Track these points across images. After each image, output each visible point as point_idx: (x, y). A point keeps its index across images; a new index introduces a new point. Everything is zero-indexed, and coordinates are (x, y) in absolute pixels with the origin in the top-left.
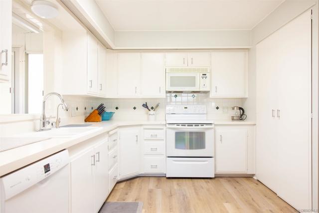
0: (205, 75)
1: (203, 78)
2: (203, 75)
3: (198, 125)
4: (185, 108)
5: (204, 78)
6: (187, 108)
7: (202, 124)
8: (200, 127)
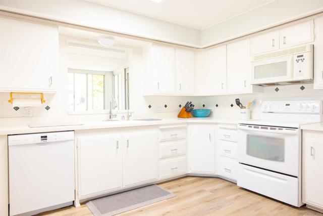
0: (302, 56)
1: (297, 61)
2: (298, 57)
3: (275, 129)
4: (287, 105)
5: (300, 61)
6: (289, 105)
7: (281, 128)
8: (277, 130)
